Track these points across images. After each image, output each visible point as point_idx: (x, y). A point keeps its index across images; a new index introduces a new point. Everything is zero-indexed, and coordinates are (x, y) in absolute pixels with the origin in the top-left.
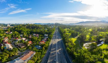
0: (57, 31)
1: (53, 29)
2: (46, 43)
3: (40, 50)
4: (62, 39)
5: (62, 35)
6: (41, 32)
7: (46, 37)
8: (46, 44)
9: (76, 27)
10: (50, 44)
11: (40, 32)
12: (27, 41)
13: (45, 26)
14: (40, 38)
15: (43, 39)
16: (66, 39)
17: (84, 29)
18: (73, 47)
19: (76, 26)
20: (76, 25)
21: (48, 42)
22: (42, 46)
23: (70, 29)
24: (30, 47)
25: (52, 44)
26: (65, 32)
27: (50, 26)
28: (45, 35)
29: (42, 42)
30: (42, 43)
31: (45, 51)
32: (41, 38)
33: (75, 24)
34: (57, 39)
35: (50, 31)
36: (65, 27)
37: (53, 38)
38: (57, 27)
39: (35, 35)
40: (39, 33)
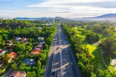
0: (60, 30)
1: (52, 27)
2: (42, 52)
3: (34, 68)
4: (69, 45)
5: (69, 38)
6: (31, 33)
7: (42, 41)
8: (42, 54)
9: (96, 25)
10: (50, 55)
11: (29, 34)
12: (6, 53)
13: (37, 22)
14: (31, 44)
15: (36, 45)
16: (76, 45)
17: (112, 29)
18: (90, 62)
19: (94, 23)
20: (95, 20)
21: (46, 50)
22: (36, 58)
23: (83, 27)
24: (13, 65)
25: (53, 54)
26: (73, 33)
27: (46, 22)
28: (39, 38)
29: (35, 51)
30: (36, 53)
31: (41, 68)
32: (33, 45)
33: (93, 19)
34: (61, 44)
35: (47, 31)
36: (75, 25)
37: (54, 43)
38: (59, 24)
39: (20, 40)
40: (27, 36)
